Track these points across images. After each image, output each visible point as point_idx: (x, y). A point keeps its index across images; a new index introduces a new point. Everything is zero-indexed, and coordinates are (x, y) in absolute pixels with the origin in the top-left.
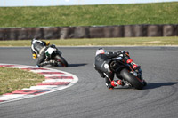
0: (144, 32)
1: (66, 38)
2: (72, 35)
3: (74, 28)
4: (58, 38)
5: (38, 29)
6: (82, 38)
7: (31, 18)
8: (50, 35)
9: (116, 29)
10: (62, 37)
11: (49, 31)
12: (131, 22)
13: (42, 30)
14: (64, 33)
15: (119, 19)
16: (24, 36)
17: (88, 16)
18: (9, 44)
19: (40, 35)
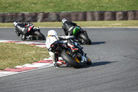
0: (102, 17)
1: (42, 21)
2: (46, 19)
3: (48, 13)
4: (36, 21)
5: (20, 14)
6: (54, 21)
7: (8, 5)
8: (29, 19)
9: (80, 14)
10: (39, 20)
11: (29, 16)
12: (85, 10)
13: (23, 15)
14: (40, 17)
15: (75, 7)
16: (9, 20)
17: (52, 5)
18: (4, 26)
19: (21, 19)
